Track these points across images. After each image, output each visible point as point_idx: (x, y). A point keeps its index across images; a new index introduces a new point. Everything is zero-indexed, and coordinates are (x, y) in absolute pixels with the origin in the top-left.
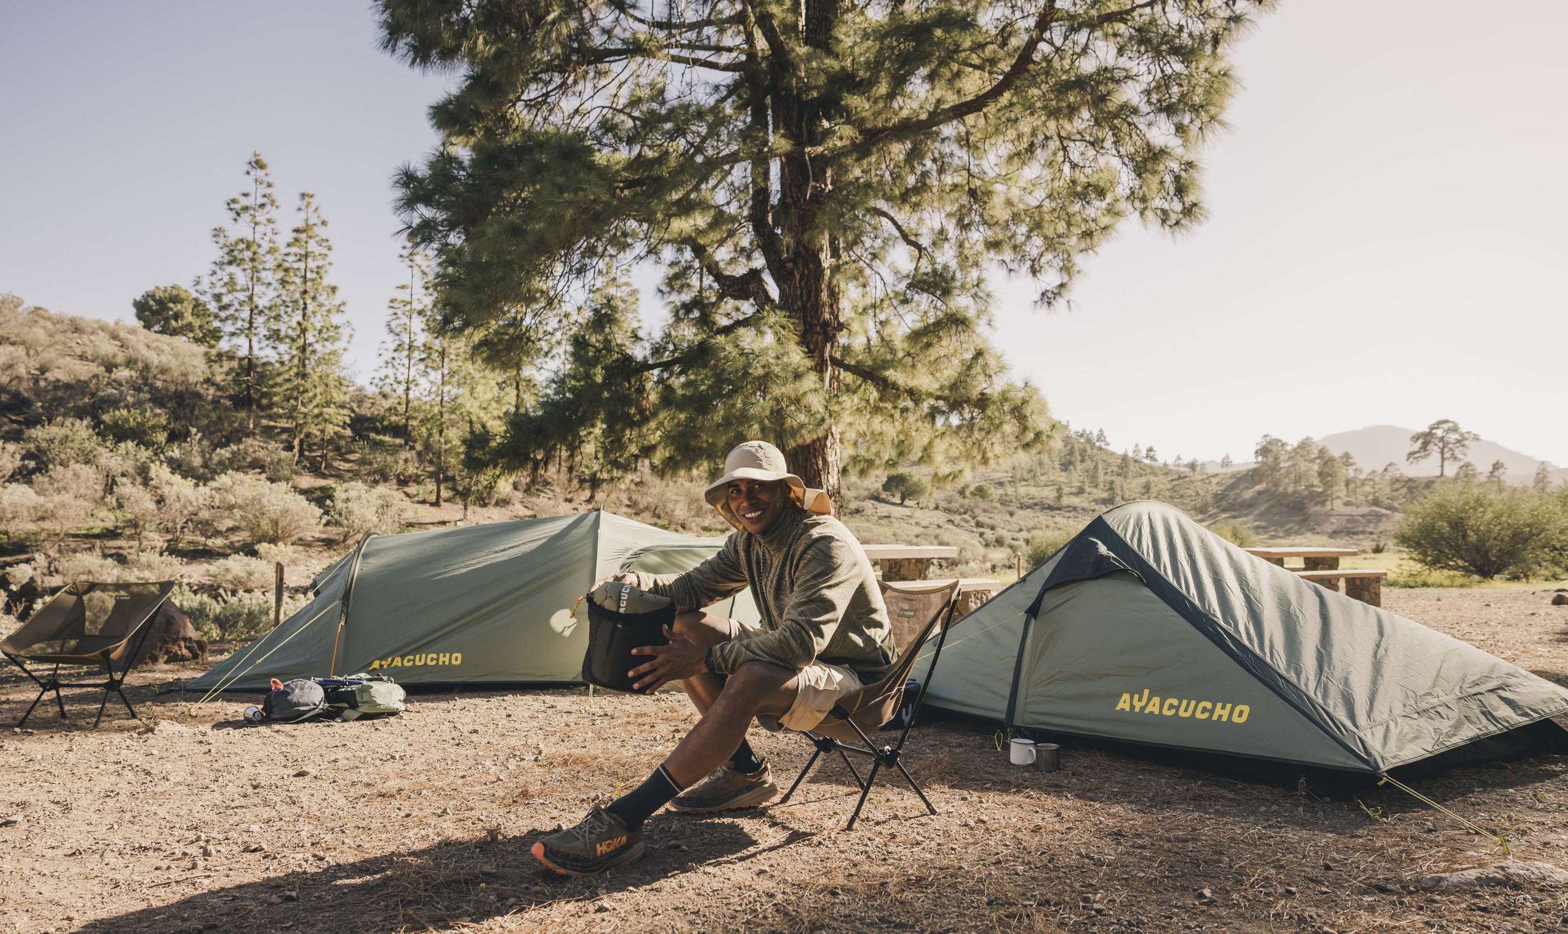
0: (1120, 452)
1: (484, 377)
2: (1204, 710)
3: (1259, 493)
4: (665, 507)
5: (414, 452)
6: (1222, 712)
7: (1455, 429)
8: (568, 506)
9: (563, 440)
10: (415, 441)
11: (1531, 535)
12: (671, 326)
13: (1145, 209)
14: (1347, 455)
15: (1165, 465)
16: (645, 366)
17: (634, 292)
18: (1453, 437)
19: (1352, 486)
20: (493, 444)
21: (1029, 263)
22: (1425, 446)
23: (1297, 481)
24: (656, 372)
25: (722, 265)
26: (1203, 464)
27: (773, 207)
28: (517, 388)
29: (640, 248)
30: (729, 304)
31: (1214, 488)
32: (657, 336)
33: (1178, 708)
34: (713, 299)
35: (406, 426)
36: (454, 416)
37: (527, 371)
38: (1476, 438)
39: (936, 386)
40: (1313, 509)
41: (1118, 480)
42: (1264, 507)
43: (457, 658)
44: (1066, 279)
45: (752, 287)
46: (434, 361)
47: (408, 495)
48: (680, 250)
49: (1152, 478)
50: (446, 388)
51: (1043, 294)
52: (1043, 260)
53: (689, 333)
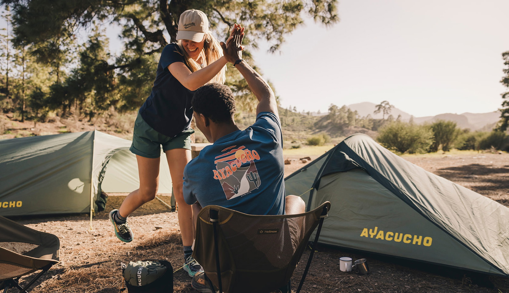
0: (285, 108)
1: (43, 70)
2: (408, 239)
3: (329, 123)
4: (120, 124)
5: (11, 100)
6: (418, 240)
7: (388, 104)
8: (80, 123)
9: (77, 97)
10: (11, 95)
11: (417, 139)
12: (125, 51)
13: (316, 15)
14: (356, 111)
15: (299, 113)
16: (113, 67)
17: (107, 39)
18: (387, 106)
19: (357, 121)
20: (45, 98)
21: (266, 35)
22: (379, 109)
23: (341, 119)
24: (118, 69)
25: (146, 27)
26: (311, 113)
27: (168, 5)
28: (57, 75)
29: (111, 17)
30: (149, 43)
31: (315, 121)
32: (119, 55)
33: (393, 237)
34: (142, 41)
35: (7, 88)
36: (29, 85)
37: (62, 68)
38: (394, 107)
39: (234, 80)
40: (345, 129)
41: (284, 118)
42: (329, 128)
43: (20, 204)
44: (279, 43)
45: (159, 37)
46: (19, 62)
47: (8, 117)
48: (129, 20)
49: (295, 117)
50: (25, 74)
51: (271, 48)
52: (272, 35)
53: (132, 55)
